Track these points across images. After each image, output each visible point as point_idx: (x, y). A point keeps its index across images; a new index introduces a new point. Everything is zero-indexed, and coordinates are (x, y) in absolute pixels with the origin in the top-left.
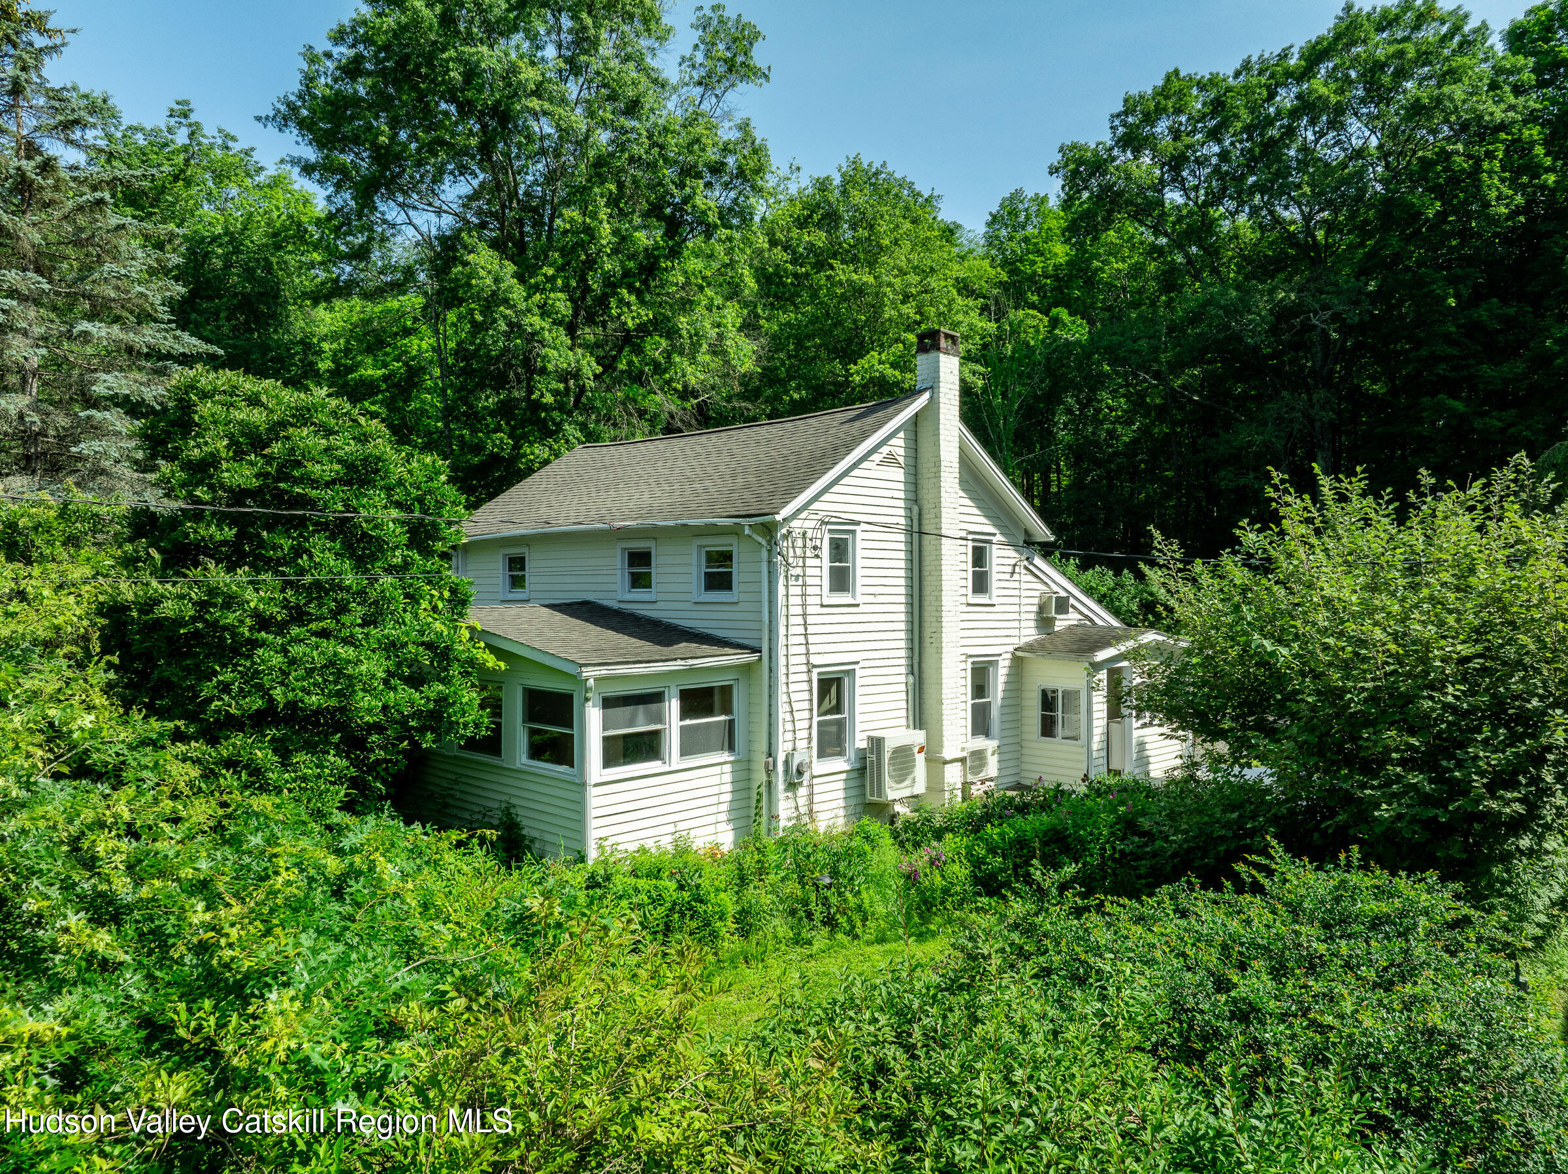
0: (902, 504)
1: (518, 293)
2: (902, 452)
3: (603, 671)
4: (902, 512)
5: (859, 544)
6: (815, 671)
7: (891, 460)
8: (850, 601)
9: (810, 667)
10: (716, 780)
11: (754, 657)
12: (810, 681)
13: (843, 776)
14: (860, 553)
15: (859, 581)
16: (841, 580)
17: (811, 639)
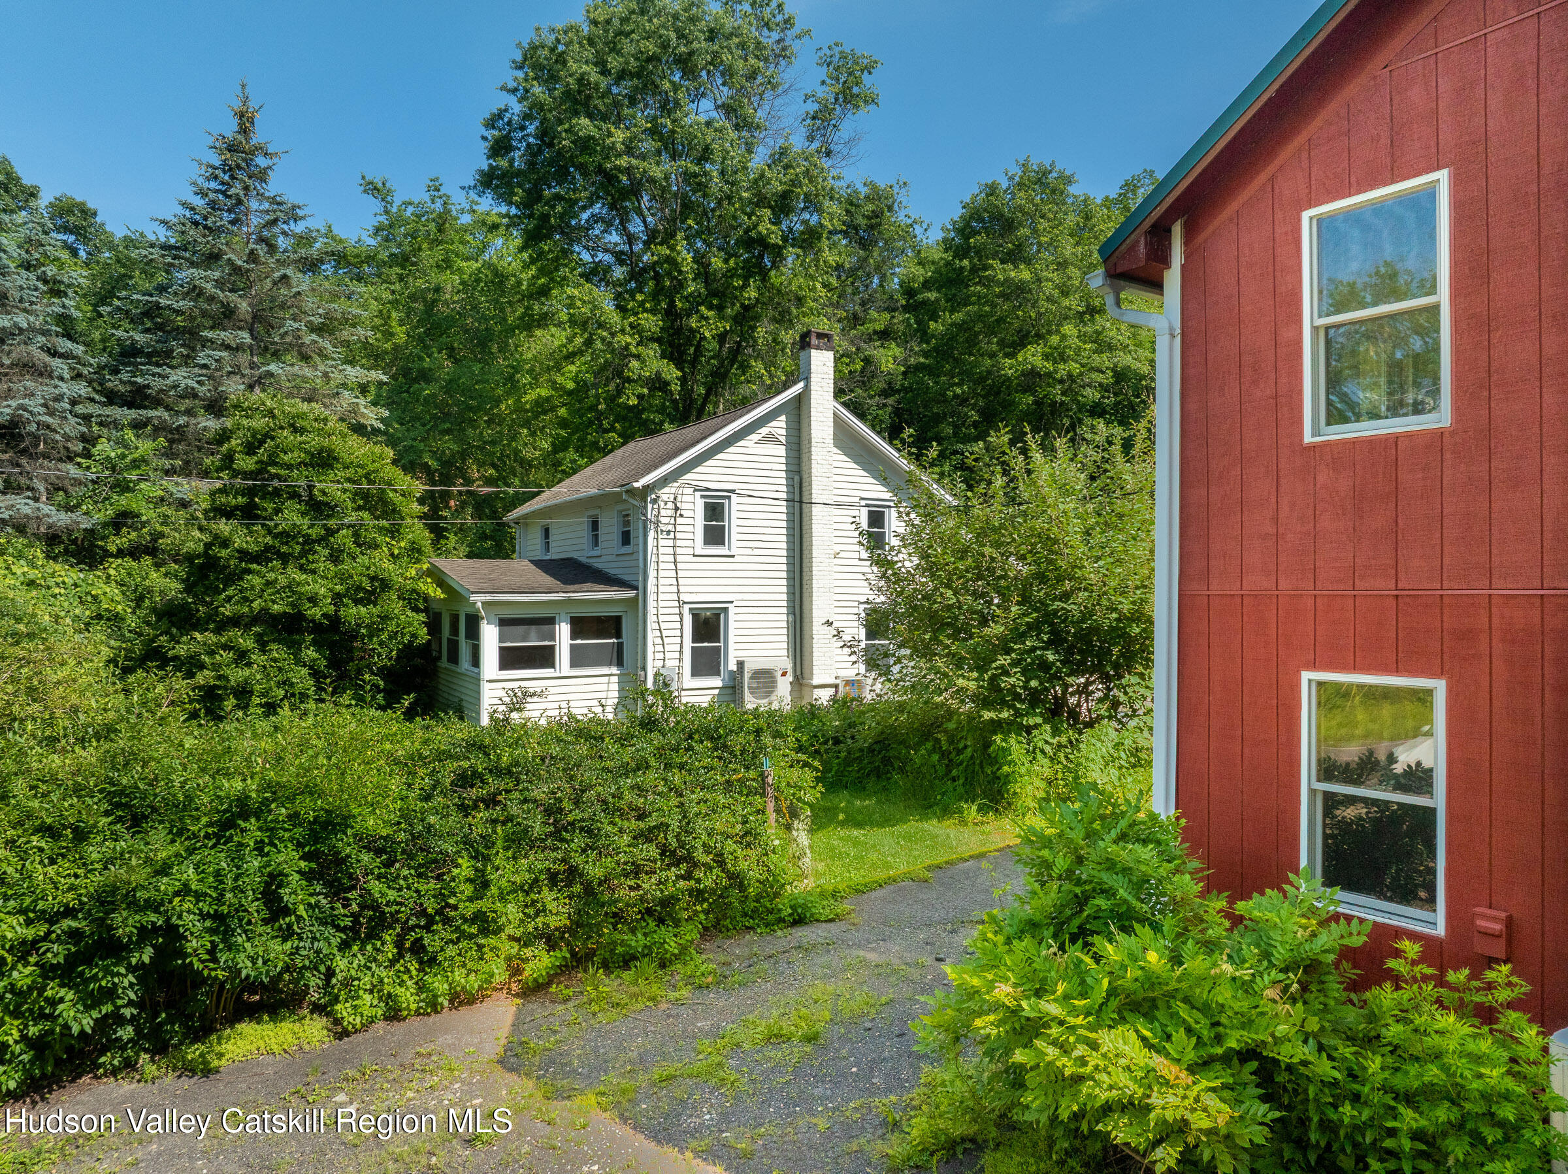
0: (784, 474)
1: (614, 318)
2: (784, 432)
3: (489, 598)
4: (784, 481)
5: (734, 507)
6: (687, 607)
7: (771, 439)
8: (726, 552)
9: (681, 603)
10: (605, 687)
11: (632, 594)
12: (681, 615)
13: (716, 692)
14: (734, 514)
15: (734, 537)
16: (715, 535)
17: (681, 581)
